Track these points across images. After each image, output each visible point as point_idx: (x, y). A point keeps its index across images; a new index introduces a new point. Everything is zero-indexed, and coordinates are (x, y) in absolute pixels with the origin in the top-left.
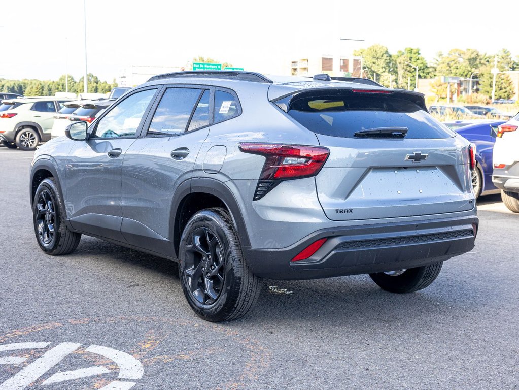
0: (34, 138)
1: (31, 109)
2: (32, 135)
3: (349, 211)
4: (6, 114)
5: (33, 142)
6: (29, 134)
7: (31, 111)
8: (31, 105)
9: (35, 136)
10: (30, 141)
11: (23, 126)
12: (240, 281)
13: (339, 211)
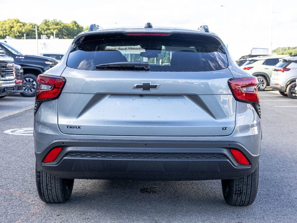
0: (264, 83)
1: (263, 64)
2: (262, 81)
3: (77, 127)
4: (246, 67)
5: (263, 85)
6: (260, 80)
7: (263, 65)
8: (263, 61)
9: (265, 81)
10: (261, 85)
11: (257, 75)
12: (40, 174)
13: (69, 127)
